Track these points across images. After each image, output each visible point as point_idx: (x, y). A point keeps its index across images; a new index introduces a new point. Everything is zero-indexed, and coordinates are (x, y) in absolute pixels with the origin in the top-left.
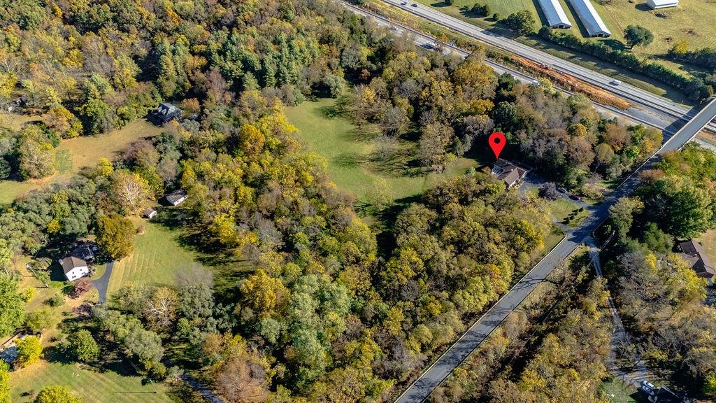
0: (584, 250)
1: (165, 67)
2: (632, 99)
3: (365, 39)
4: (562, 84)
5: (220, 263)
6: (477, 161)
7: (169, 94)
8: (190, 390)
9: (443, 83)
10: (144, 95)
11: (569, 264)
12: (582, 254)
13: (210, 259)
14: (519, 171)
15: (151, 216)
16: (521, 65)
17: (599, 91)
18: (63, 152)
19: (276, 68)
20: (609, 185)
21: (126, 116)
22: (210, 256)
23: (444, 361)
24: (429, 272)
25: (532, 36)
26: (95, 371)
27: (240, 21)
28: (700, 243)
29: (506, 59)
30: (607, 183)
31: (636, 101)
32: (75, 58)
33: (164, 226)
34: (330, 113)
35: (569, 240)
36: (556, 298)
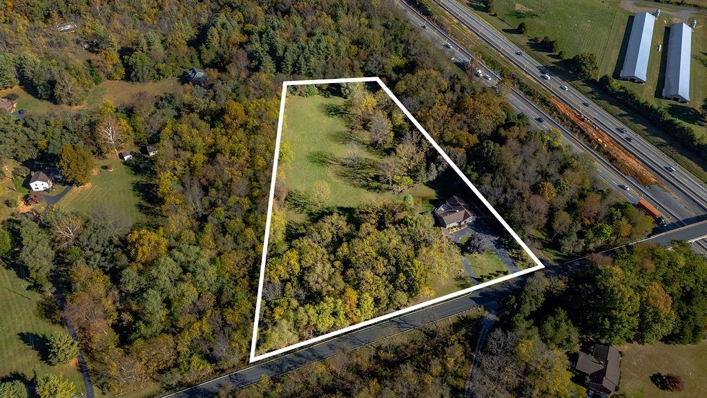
0: (481, 313)
1: (210, 37)
2: (663, 177)
3: (401, 50)
4: (590, 141)
5: (152, 213)
6: (437, 193)
7: (207, 61)
8: (57, 307)
9: (445, 108)
10: (183, 57)
11: (455, 321)
12: (476, 317)
13: (148, 208)
14: (466, 213)
15: (126, 158)
16: (556, 110)
17: (628, 158)
18: (101, 90)
19: (296, 58)
20: (559, 258)
21: (161, 72)
22: (149, 205)
23: (270, 366)
24: (300, 279)
25: (590, 82)
26: (3, 266)
27: (293, 10)
28: (620, 352)
29: (544, 101)
30: (559, 255)
31: (667, 180)
32: (153, 15)
33: (131, 169)
34: (334, 111)
35: (471, 298)
36: (419, 350)
